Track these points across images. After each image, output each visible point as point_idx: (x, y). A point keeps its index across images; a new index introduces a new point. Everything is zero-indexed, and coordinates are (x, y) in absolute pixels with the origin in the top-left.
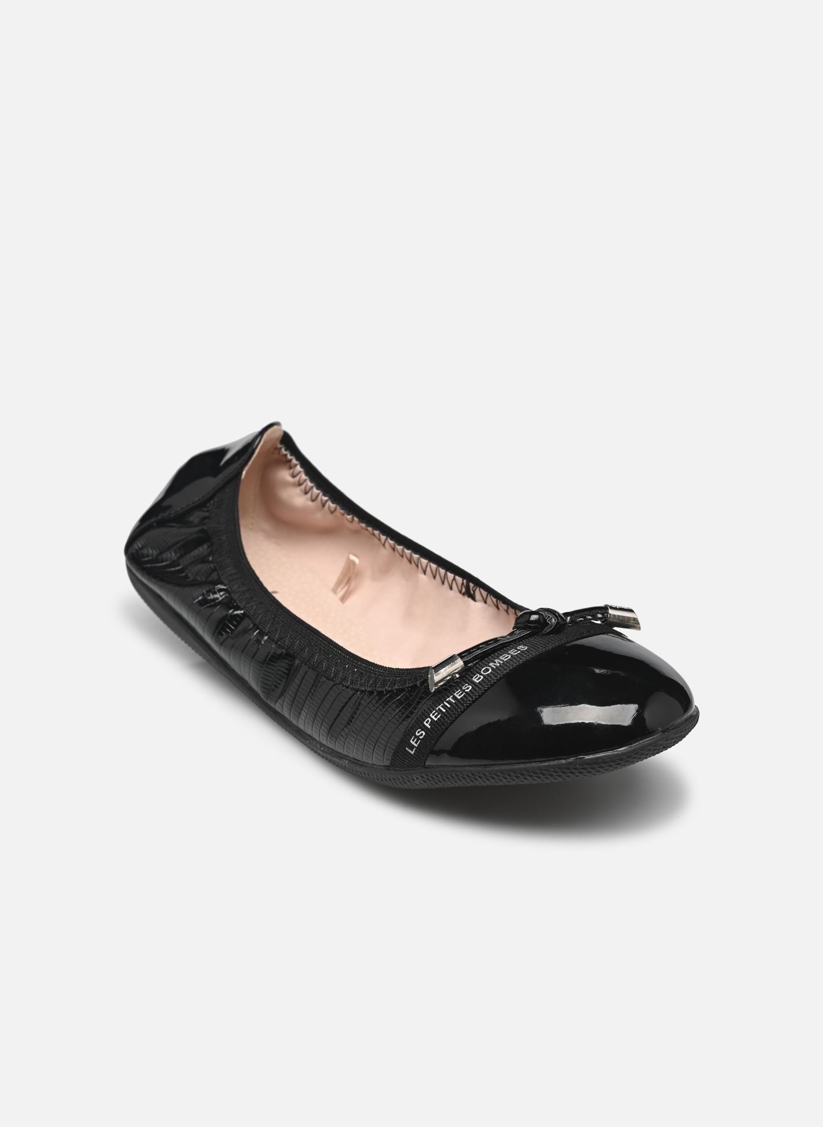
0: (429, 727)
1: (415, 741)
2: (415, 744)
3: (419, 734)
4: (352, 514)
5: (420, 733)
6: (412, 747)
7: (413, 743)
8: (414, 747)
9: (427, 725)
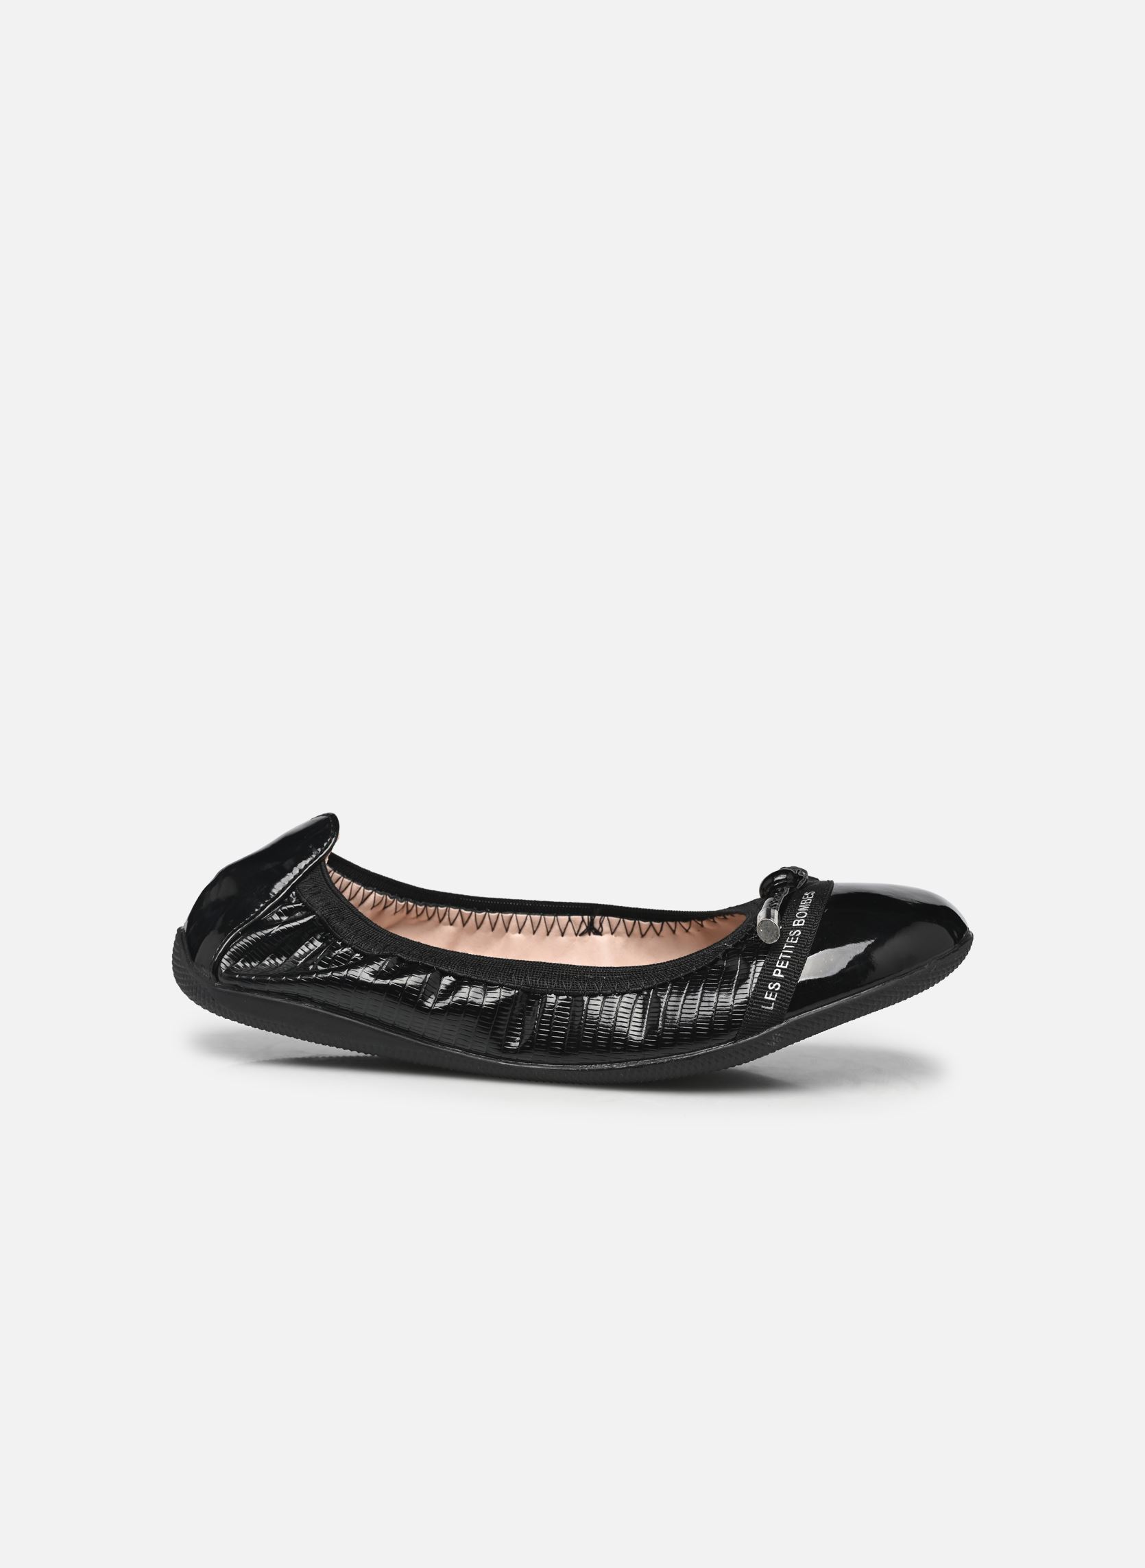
0: (782, 976)
1: (771, 995)
2: (772, 999)
3: (773, 987)
4: (405, 900)
5: (775, 985)
6: (769, 1003)
7: (770, 998)
8: (772, 1001)
9: (779, 975)
